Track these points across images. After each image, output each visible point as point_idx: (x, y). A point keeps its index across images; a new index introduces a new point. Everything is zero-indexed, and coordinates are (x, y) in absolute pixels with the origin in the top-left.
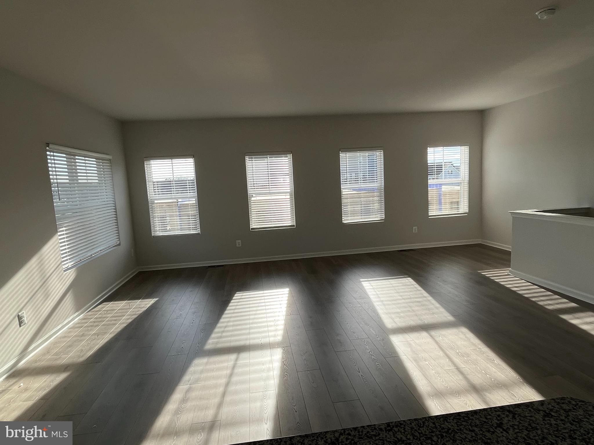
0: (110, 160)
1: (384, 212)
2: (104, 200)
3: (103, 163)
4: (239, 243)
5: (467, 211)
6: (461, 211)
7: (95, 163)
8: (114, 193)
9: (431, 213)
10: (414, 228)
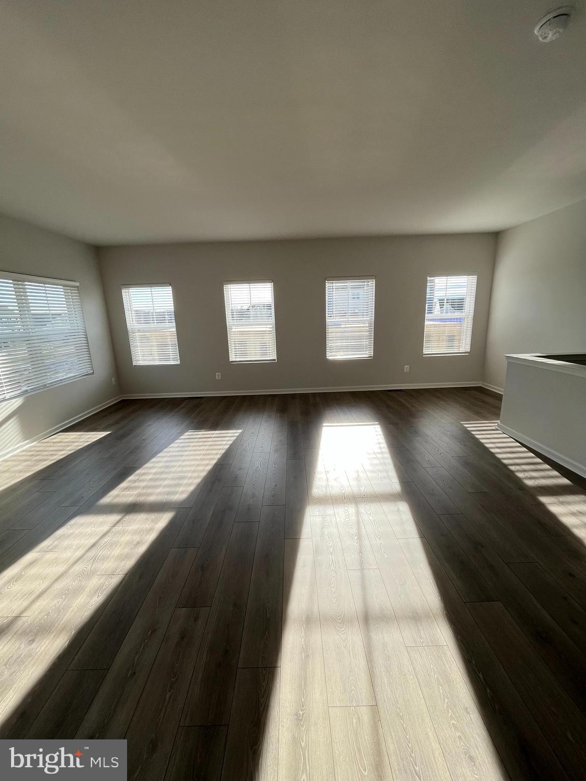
0: (78, 287)
1: (372, 349)
2: (74, 328)
3: (71, 290)
4: (218, 376)
5: (469, 350)
6: (462, 350)
7: (62, 290)
8: (84, 322)
9: (425, 351)
10: (406, 366)
